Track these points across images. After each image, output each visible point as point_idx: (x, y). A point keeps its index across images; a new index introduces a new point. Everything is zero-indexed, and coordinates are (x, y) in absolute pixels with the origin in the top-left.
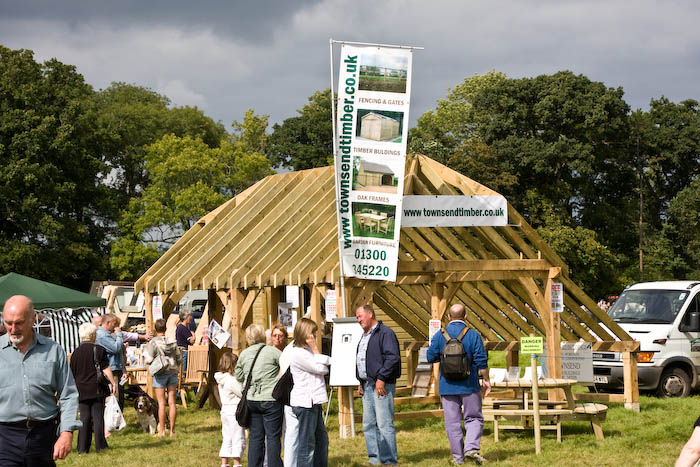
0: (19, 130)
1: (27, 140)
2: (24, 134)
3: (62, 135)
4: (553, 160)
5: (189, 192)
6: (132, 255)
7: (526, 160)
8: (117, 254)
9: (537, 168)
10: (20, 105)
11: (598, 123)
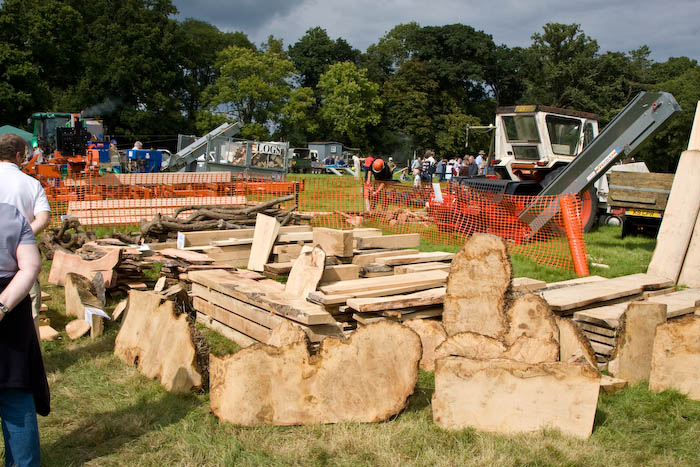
0: (137, 38)
1: (143, 44)
2: (141, 40)
3: (165, 40)
4: (458, 74)
5: (246, 81)
6: (209, 121)
7: (444, 73)
8: (200, 120)
9: (451, 78)
10: (138, 21)
11: (484, 54)
